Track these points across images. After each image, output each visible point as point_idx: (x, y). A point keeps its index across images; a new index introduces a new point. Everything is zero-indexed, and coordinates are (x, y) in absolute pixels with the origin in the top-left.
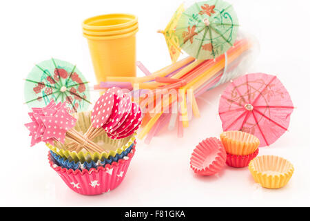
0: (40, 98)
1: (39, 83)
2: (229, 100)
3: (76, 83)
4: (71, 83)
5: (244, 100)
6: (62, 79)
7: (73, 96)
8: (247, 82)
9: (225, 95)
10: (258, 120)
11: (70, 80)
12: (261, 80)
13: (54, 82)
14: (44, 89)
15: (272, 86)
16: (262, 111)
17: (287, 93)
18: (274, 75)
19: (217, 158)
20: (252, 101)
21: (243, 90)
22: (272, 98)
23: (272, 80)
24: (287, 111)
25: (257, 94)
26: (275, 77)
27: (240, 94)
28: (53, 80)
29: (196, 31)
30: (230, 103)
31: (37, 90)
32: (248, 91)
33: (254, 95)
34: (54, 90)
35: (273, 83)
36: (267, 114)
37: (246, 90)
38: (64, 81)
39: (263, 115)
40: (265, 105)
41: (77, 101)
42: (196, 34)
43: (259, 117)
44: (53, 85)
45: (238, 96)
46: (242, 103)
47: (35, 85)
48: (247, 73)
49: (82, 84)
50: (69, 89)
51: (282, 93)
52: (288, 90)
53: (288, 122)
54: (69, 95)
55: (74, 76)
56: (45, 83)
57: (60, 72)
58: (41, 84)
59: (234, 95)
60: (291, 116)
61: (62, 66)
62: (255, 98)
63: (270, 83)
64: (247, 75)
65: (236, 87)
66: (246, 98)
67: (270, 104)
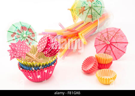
0: (14, 39)
2: (99, 40)
3: (31, 33)
4: (28, 33)
5: (106, 39)
6: (24, 31)
7: (29, 39)
8: (107, 32)
9: (97, 37)
10: (112, 48)
11: (28, 31)
12: (114, 30)
13: (21, 32)
14: (16, 35)
15: (119, 33)
16: (114, 44)
17: (125, 36)
18: (119, 28)
19: (94, 65)
20: (110, 40)
21: (105, 35)
22: (119, 39)
24: (125, 44)
25: (112, 37)
26: (120, 29)
28: (20, 32)
29: (85, 9)
30: (99, 41)
31: (12, 36)
32: (108, 36)
33: (110, 37)
34: (20, 36)
35: (119, 32)
36: (116, 46)
37: (107, 35)
38: (25, 32)
39: (114, 46)
40: (115, 41)
41: (31, 41)
42: (85, 10)
43: (112, 47)
44: (20, 34)
45: (103, 38)
46: (105, 41)
47: (12, 34)
48: (107, 28)
49: (33, 33)
50: (27, 36)
51: (123, 37)
52: (126, 35)
53: (126, 49)
54: (27, 38)
55: (30, 30)
56: (17, 33)
57: (23, 28)
58: (15, 33)
59: (101, 37)
60: (127, 46)
61: (24, 25)
62: (111, 39)
63: (117, 32)
64: (107, 29)
65: (102, 34)
66: (107, 38)
67: (117, 41)
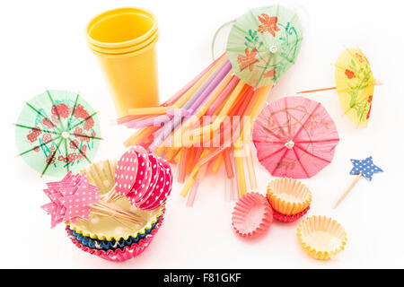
0: (36, 148)
1: (33, 129)
2: (264, 128)
3: (83, 120)
4: (76, 121)
5: (283, 132)
6: (62, 119)
7: (78, 139)
8: (286, 109)
9: (260, 120)
10: (300, 156)
11: (74, 117)
12: (304, 107)
13: (53, 126)
14: (40, 136)
15: (316, 115)
16: (305, 146)
17: (332, 122)
18: (319, 101)
20: (294, 135)
21: (282, 119)
22: (315, 132)
23: (316, 109)
24: (333, 144)
25: (299, 127)
26: (319, 104)
27: (278, 124)
28: (52, 124)
29: (257, 57)
30: (266, 132)
31: (31, 138)
32: (288, 122)
33: (295, 128)
34: (53, 136)
35: (317, 112)
36: (309, 150)
37: (285, 121)
38: (64, 121)
39: (306, 151)
40: (308, 139)
41: (85, 143)
42: (257, 61)
43: (300, 152)
44: (51, 130)
45: (276, 126)
46: (282, 135)
47: (28, 132)
48: (285, 96)
49: (89, 118)
50: (72, 131)
51: (327, 124)
52: (334, 120)
53: (332, 155)
54: (73, 138)
55: (79, 111)
56: (42, 128)
57: (59, 110)
58: (36, 130)
59: (272, 122)
60: (336, 148)
61: (59, 99)
62: (297, 131)
63: (313, 112)
64: (286, 99)
65: (273, 114)
66: (286, 130)
67: (313, 139)
